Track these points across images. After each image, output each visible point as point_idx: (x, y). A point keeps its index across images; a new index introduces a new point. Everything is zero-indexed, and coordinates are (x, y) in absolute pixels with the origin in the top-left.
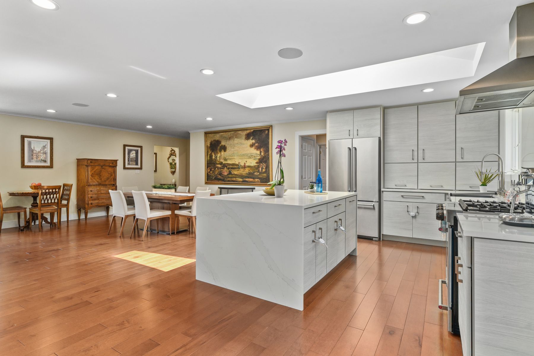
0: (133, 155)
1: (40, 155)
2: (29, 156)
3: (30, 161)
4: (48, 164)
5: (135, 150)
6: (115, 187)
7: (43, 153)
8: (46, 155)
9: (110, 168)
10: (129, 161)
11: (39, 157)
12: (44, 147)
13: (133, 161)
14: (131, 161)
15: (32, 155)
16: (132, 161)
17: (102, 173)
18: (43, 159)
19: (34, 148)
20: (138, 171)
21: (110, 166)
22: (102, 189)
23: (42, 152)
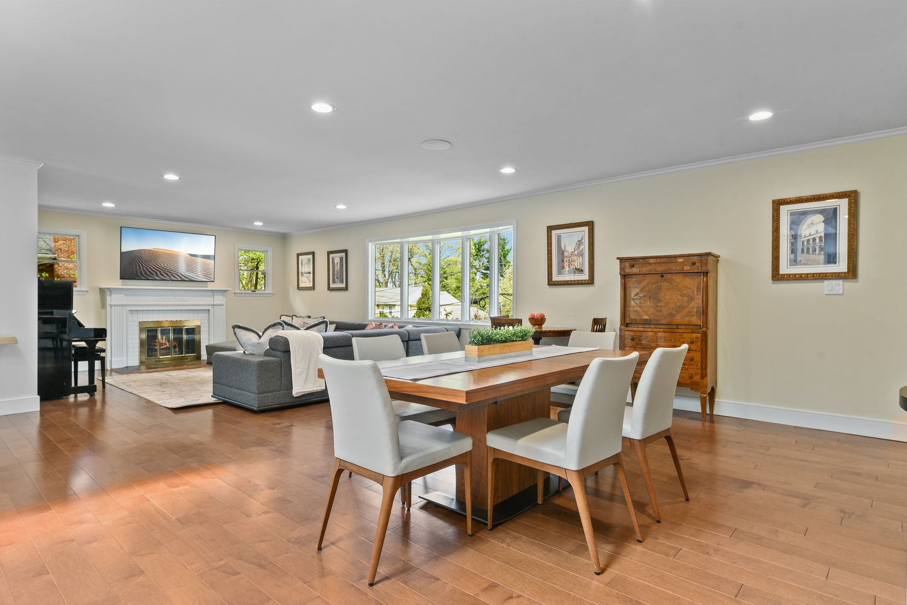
0: (813, 230)
1: (573, 260)
2: (559, 264)
3: (560, 273)
4: (585, 276)
5: (821, 212)
6: (699, 335)
7: (578, 254)
8: (583, 258)
9: (687, 279)
10: (793, 251)
11: (572, 263)
12: (580, 242)
13: (815, 250)
14: (803, 251)
15: (563, 261)
16: (808, 252)
17: (662, 294)
18: (578, 267)
19: (565, 246)
20: (838, 285)
21: (686, 274)
22: (661, 337)
23: (576, 253)
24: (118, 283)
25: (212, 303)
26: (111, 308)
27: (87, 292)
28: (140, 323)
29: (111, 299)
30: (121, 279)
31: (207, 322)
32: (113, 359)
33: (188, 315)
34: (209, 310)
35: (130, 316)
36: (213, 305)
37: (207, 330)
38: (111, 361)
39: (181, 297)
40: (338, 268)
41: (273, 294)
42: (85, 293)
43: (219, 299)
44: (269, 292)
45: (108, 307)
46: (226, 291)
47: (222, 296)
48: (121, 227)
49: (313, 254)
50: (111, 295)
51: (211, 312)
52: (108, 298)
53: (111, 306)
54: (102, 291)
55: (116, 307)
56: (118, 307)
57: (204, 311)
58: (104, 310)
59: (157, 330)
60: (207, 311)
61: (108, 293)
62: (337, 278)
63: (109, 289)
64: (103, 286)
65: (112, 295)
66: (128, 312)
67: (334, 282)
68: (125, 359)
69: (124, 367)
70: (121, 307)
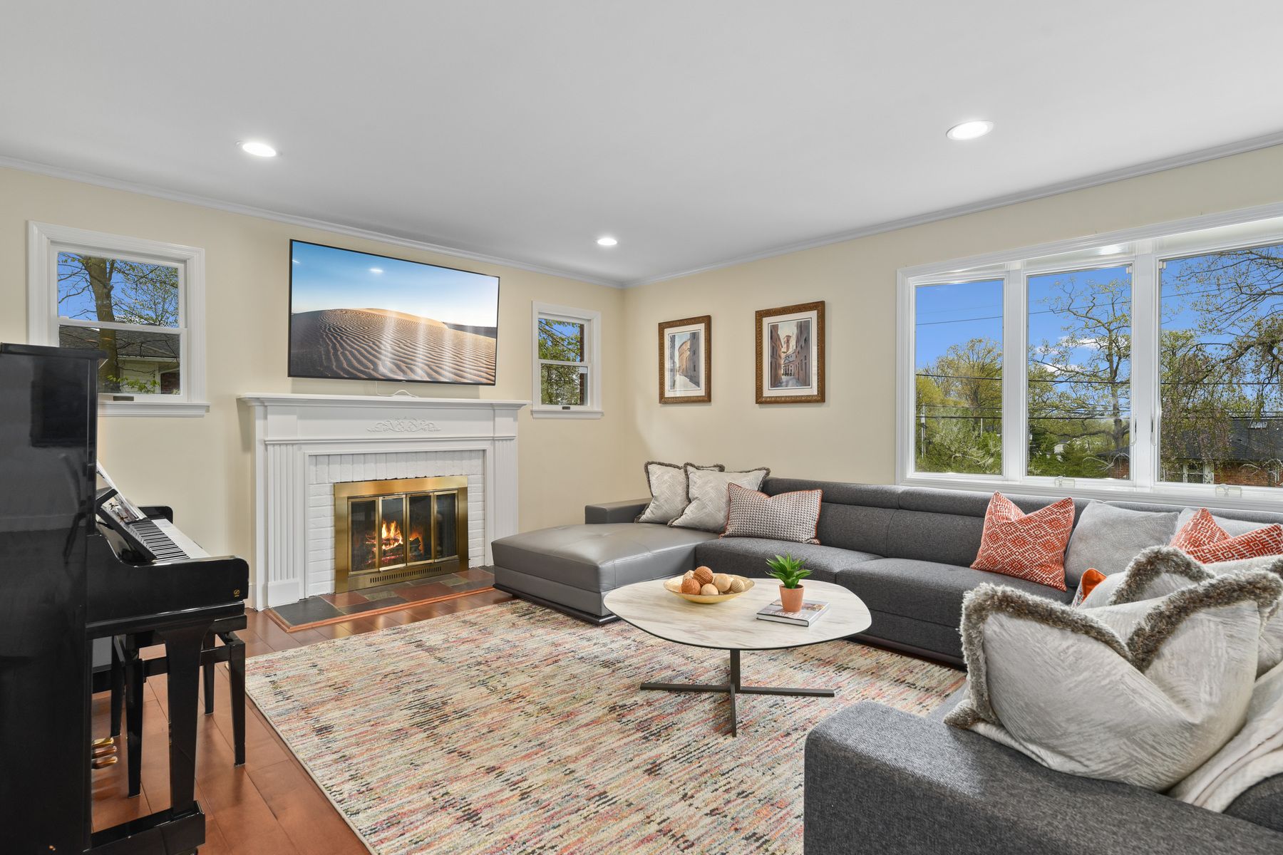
24: (285, 387)
25: (492, 435)
26: (266, 449)
27: (207, 408)
28: (337, 487)
29: (267, 428)
30: (290, 375)
31: (481, 480)
32: (270, 584)
33: (440, 463)
34: (484, 451)
35: (313, 468)
36: (494, 440)
37: (481, 498)
38: (266, 588)
39: (427, 422)
40: (791, 350)
41: (602, 414)
42: (202, 412)
43: (505, 426)
44: (596, 409)
45: (259, 448)
46: (520, 406)
47: (512, 419)
48: (291, 241)
49: (707, 320)
50: (266, 418)
51: (489, 454)
52: (259, 424)
53: (266, 445)
54: (244, 405)
55: (277, 448)
56: (284, 448)
57: (473, 454)
58: (249, 456)
59: (374, 502)
60: (481, 453)
61: (259, 410)
62: (786, 374)
63: (261, 401)
64: (247, 393)
65: (269, 417)
66: (307, 457)
67: (776, 382)
68: (299, 579)
69: (296, 600)
70: (290, 447)
